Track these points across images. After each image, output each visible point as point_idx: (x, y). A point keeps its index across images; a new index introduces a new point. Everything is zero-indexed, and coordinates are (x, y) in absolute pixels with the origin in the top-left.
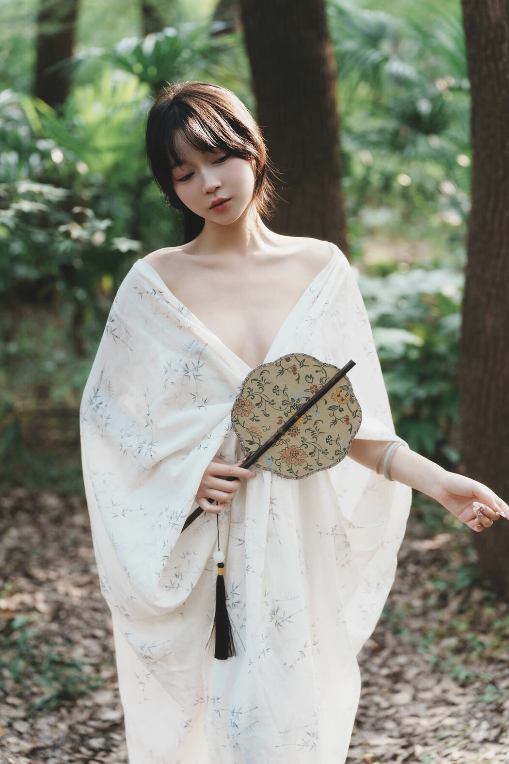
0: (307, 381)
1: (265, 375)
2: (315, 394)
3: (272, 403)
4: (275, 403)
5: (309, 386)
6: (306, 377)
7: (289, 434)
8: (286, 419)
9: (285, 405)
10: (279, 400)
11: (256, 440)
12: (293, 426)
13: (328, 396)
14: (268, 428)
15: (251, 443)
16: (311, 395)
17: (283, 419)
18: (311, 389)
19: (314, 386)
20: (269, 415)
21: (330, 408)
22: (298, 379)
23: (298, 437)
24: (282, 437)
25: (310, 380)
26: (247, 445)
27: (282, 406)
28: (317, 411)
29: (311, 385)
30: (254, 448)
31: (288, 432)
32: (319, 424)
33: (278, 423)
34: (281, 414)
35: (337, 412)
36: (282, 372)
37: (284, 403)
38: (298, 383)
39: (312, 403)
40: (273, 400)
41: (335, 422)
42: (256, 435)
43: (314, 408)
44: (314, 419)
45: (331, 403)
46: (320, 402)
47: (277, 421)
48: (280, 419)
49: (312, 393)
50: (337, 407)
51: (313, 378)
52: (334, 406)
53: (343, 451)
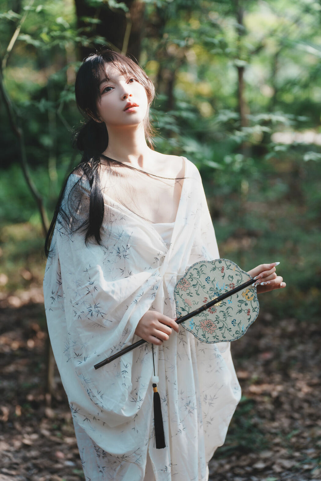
0: (229, 279)
1: (203, 268)
2: (232, 289)
3: (204, 287)
4: (205, 288)
5: (230, 283)
6: (229, 276)
7: (209, 311)
8: (209, 301)
9: (211, 291)
10: (208, 286)
11: (187, 309)
12: (213, 306)
13: (240, 293)
14: (197, 303)
15: (183, 310)
16: (229, 289)
17: (208, 300)
18: (230, 285)
19: (233, 284)
20: (199, 295)
21: (239, 301)
22: (223, 276)
23: (215, 314)
24: (204, 312)
25: (231, 279)
26: (180, 310)
27: (209, 291)
28: (230, 301)
29: (230, 282)
30: (184, 314)
31: (208, 309)
32: (230, 310)
33: (204, 302)
34: (207, 296)
35: (243, 305)
36: (214, 269)
37: (211, 289)
38: (223, 279)
39: (229, 294)
40: (204, 286)
41: (240, 311)
42: (188, 305)
43: (229, 298)
44: (228, 305)
45: (241, 298)
46: (234, 296)
47: (204, 300)
48: (206, 299)
49: (231, 288)
50: (244, 301)
51: (233, 278)
52: (242, 300)
53: (241, 333)
